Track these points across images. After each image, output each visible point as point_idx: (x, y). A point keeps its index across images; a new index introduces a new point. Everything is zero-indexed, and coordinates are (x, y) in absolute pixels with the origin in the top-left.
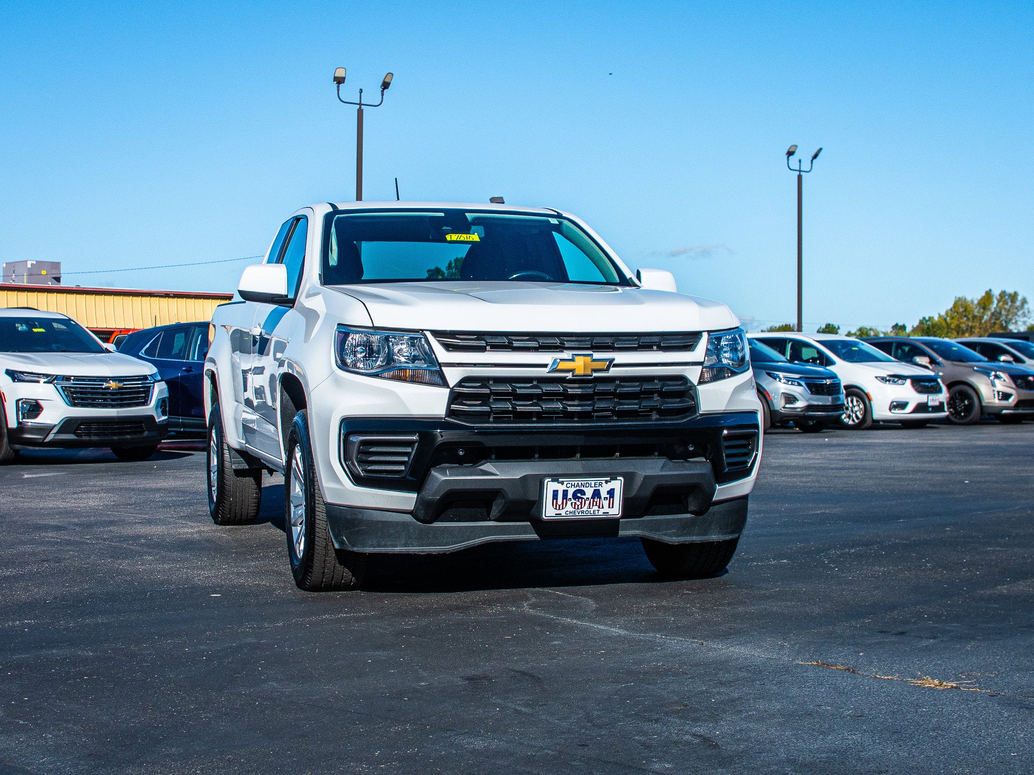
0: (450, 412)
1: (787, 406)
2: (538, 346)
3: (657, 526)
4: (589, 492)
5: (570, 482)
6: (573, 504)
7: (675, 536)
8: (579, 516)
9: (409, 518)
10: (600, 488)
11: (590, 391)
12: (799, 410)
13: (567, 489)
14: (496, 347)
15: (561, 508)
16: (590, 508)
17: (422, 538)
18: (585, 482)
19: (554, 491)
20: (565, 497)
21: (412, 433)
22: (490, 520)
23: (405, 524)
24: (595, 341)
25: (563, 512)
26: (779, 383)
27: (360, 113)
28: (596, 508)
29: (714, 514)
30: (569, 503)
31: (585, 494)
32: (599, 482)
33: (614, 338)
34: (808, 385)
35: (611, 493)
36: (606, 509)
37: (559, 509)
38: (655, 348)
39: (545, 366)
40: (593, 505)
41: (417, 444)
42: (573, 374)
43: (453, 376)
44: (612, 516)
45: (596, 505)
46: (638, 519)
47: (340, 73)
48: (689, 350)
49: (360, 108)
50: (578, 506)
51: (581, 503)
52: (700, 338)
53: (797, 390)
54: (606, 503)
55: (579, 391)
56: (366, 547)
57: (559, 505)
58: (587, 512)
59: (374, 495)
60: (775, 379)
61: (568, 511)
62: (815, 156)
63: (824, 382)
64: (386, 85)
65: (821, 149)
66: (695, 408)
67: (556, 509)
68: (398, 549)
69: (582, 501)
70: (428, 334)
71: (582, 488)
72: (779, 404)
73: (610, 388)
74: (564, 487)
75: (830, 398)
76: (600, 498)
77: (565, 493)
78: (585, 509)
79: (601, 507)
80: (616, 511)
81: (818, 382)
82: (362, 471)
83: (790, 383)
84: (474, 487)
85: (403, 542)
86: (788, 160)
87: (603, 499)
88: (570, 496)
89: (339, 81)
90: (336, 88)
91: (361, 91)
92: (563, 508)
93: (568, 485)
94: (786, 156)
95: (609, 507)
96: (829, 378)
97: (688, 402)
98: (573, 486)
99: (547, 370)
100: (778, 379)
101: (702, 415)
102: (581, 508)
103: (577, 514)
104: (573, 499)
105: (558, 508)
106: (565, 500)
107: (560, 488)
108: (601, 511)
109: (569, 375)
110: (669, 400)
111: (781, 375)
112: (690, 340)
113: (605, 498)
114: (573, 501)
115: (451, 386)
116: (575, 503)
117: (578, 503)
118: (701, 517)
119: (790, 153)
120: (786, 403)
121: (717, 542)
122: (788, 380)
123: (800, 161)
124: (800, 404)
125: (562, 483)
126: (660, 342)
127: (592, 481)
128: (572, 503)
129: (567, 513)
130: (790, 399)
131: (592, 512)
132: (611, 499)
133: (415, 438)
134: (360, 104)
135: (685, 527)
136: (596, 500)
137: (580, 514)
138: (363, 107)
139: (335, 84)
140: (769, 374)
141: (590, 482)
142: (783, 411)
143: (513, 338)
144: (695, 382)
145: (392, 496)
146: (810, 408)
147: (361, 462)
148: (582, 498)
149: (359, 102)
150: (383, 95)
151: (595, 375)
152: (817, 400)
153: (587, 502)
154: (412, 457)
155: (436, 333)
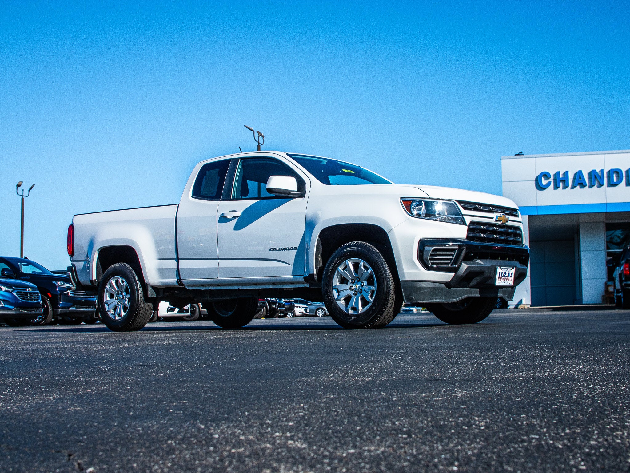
0: (468, 237)
5: (504, 269)
9: (443, 286)
10: (510, 272)
15: (500, 280)
19: (499, 272)
23: (442, 289)
30: (502, 278)
35: (512, 274)
41: (457, 250)
43: (468, 220)
44: (510, 284)
45: (508, 279)
51: (505, 278)
55: (502, 231)
56: (425, 300)
59: (435, 275)
61: (502, 282)
62: (31, 188)
65: (34, 185)
68: (438, 301)
70: (456, 202)
71: (506, 272)
74: (502, 271)
78: (505, 281)
82: (431, 263)
86: (17, 189)
88: (503, 275)
94: (16, 187)
95: (510, 281)
99: (494, 220)
109: (500, 223)
115: (468, 225)
119: (18, 186)
123: (23, 190)
127: (508, 269)
131: (507, 283)
132: (511, 277)
133: (457, 247)
136: (508, 277)
147: (431, 259)
154: (454, 256)
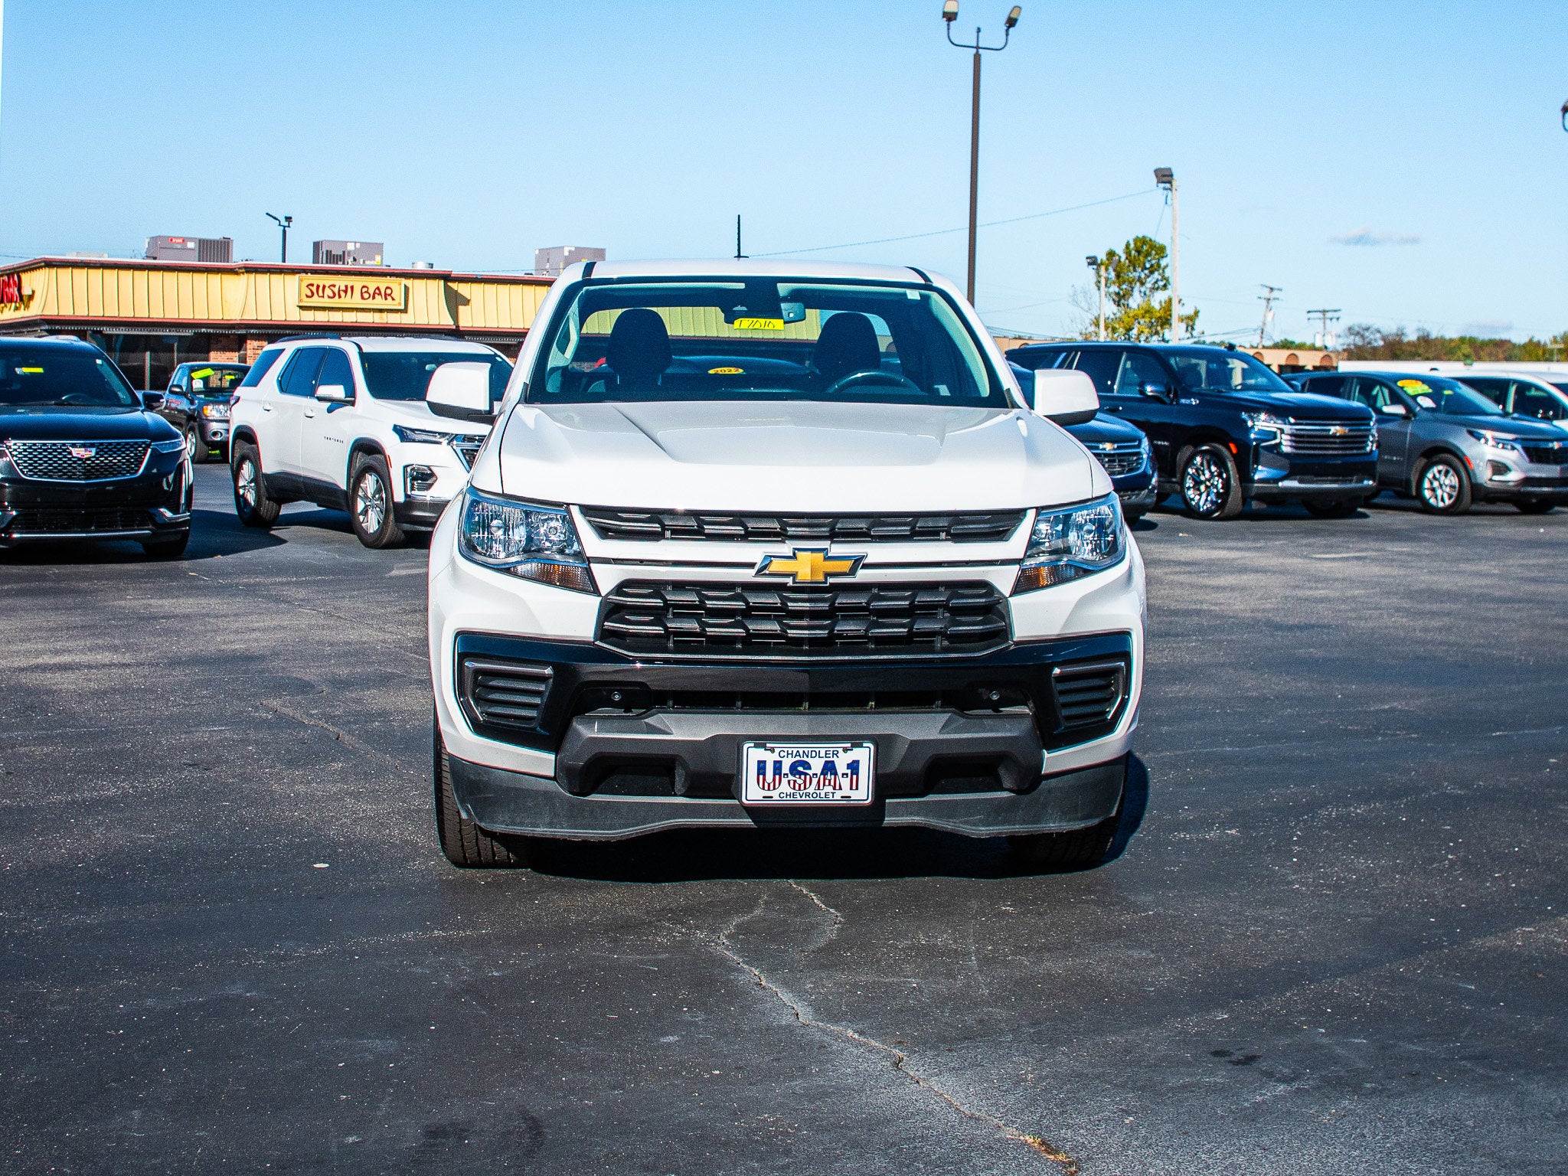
0: (603, 633)
1: (1496, 478)
2: (743, 532)
3: (950, 810)
4: (817, 765)
5: (786, 750)
6: (792, 782)
7: (983, 826)
8: (800, 800)
9: (551, 786)
10: (835, 759)
11: (825, 606)
12: (1511, 484)
13: (780, 759)
14: (680, 533)
15: (772, 788)
16: (819, 789)
17: (574, 815)
18: (810, 750)
19: (759, 762)
20: (777, 771)
21: (545, 664)
22: (675, 795)
23: (547, 795)
24: (839, 526)
25: (775, 794)
26: (1485, 446)
27: (977, 59)
28: (829, 789)
29: (1049, 791)
30: (784, 781)
31: (810, 768)
32: (832, 749)
33: (872, 520)
34: (1526, 450)
35: (854, 767)
36: (846, 791)
37: (769, 789)
38: (943, 535)
39: (751, 565)
40: (824, 785)
41: (551, 680)
42: (794, 579)
43: (607, 578)
44: (856, 802)
45: (830, 784)
46: (917, 800)
47: (951, 7)
48: (1001, 540)
49: (977, 52)
50: (800, 785)
51: (805, 782)
52: (1021, 520)
53: (1513, 457)
54: (845, 782)
55: (806, 606)
56: (496, 822)
57: (769, 784)
58: (815, 795)
59: (498, 751)
60: (1479, 439)
61: (783, 793)
63: (1550, 445)
64: (1011, 22)
66: (1005, 633)
67: (763, 789)
68: (542, 830)
69: (805, 778)
70: (575, 511)
71: (805, 759)
72: (1484, 475)
73: (861, 600)
74: (775, 757)
75: (1558, 468)
76: (836, 774)
77: (778, 765)
78: (811, 790)
79: (837, 787)
80: (863, 794)
81: (1543, 445)
82: (482, 713)
83: (1500, 446)
84: (635, 751)
85: (547, 820)
87: (840, 775)
88: (785, 769)
89: (950, 17)
90: (946, 28)
91: (979, 30)
92: (774, 789)
93: (782, 754)
95: (851, 789)
96: (1558, 440)
97: (996, 622)
98: (790, 756)
99: (753, 571)
100: (1483, 441)
101: (1017, 643)
102: (805, 788)
103: (799, 798)
104: (791, 774)
105: (766, 788)
106: (777, 777)
107: (770, 758)
108: (838, 795)
109: (789, 581)
110: (963, 619)
111: (1489, 434)
112: (1002, 524)
113: (843, 774)
114: (791, 777)
115: (603, 594)
116: (795, 781)
117: (800, 781)
118: (1028, 796)
120: (1494, 474)
121: (1057, 833)
122: (1498, 441)
124: (1514, 476)
125: (772, 750)
126: (950, 527)
127: (822, 748)
128: (789, 781)
129: (782, 795)
130: (1500, 468)
131: (823, 795)
132: (855, 777)
133: (548, 671)
134: (977, 48)
135: (999, 811)
136: (829, 777)
137: (803, 798)
138: (981, 51)
139: (944, 22)
140: (1471, 433)
141: (817, 750)
142: (1489, 485)
143: (707, 519)
144: (1006, 592)
145: (522, 755)
146: (1527, 481)
147: (478, 700)
148: (806, 774)
149: (975, 45)
150: (1007, 35)
151: (831, 580)
152: (1538, 470)
153: (815, 781)
154: (546, 698)
155: (587, 510)
